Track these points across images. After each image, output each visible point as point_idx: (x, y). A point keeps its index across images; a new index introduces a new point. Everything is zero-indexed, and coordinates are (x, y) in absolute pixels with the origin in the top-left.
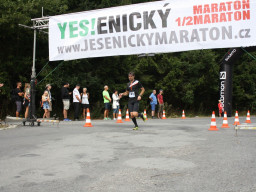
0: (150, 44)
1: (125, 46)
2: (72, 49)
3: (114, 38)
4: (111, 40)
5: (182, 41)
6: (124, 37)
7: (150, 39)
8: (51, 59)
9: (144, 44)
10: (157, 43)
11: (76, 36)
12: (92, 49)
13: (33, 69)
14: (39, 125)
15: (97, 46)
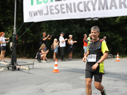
0: (94, 9)
1: (75, 11)
2: (38, 14)
3: (67, 4)
4: (64, 7)
5: (121, 7)
6: (74, 4)
7: (94, 5)
8: (25, 21)
9: (89, 10)
10: (99, 9)
11: (41, 3)
12: (52, 13)
13: (15, 28)
14: (19, 69)
15: (55, 11)
